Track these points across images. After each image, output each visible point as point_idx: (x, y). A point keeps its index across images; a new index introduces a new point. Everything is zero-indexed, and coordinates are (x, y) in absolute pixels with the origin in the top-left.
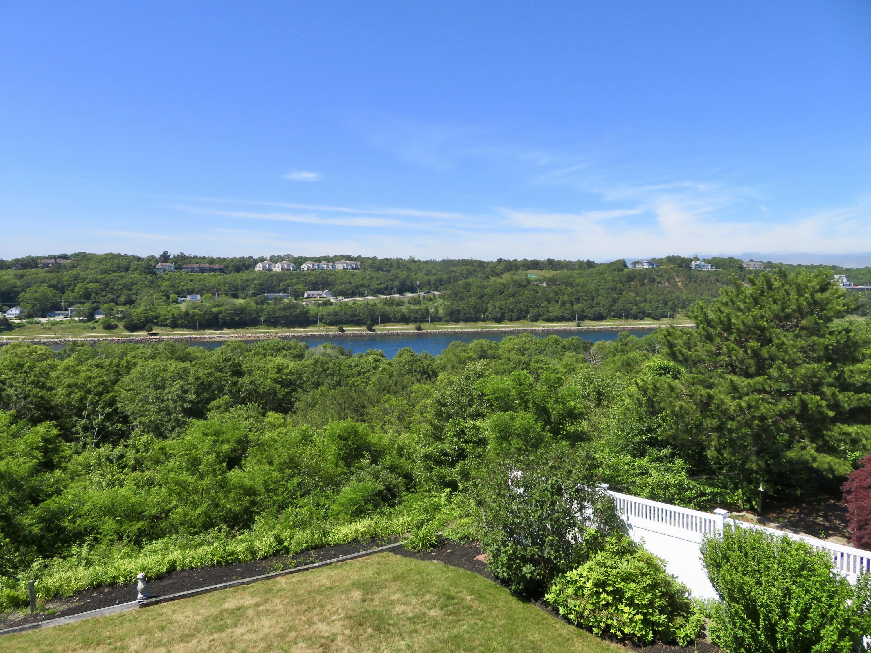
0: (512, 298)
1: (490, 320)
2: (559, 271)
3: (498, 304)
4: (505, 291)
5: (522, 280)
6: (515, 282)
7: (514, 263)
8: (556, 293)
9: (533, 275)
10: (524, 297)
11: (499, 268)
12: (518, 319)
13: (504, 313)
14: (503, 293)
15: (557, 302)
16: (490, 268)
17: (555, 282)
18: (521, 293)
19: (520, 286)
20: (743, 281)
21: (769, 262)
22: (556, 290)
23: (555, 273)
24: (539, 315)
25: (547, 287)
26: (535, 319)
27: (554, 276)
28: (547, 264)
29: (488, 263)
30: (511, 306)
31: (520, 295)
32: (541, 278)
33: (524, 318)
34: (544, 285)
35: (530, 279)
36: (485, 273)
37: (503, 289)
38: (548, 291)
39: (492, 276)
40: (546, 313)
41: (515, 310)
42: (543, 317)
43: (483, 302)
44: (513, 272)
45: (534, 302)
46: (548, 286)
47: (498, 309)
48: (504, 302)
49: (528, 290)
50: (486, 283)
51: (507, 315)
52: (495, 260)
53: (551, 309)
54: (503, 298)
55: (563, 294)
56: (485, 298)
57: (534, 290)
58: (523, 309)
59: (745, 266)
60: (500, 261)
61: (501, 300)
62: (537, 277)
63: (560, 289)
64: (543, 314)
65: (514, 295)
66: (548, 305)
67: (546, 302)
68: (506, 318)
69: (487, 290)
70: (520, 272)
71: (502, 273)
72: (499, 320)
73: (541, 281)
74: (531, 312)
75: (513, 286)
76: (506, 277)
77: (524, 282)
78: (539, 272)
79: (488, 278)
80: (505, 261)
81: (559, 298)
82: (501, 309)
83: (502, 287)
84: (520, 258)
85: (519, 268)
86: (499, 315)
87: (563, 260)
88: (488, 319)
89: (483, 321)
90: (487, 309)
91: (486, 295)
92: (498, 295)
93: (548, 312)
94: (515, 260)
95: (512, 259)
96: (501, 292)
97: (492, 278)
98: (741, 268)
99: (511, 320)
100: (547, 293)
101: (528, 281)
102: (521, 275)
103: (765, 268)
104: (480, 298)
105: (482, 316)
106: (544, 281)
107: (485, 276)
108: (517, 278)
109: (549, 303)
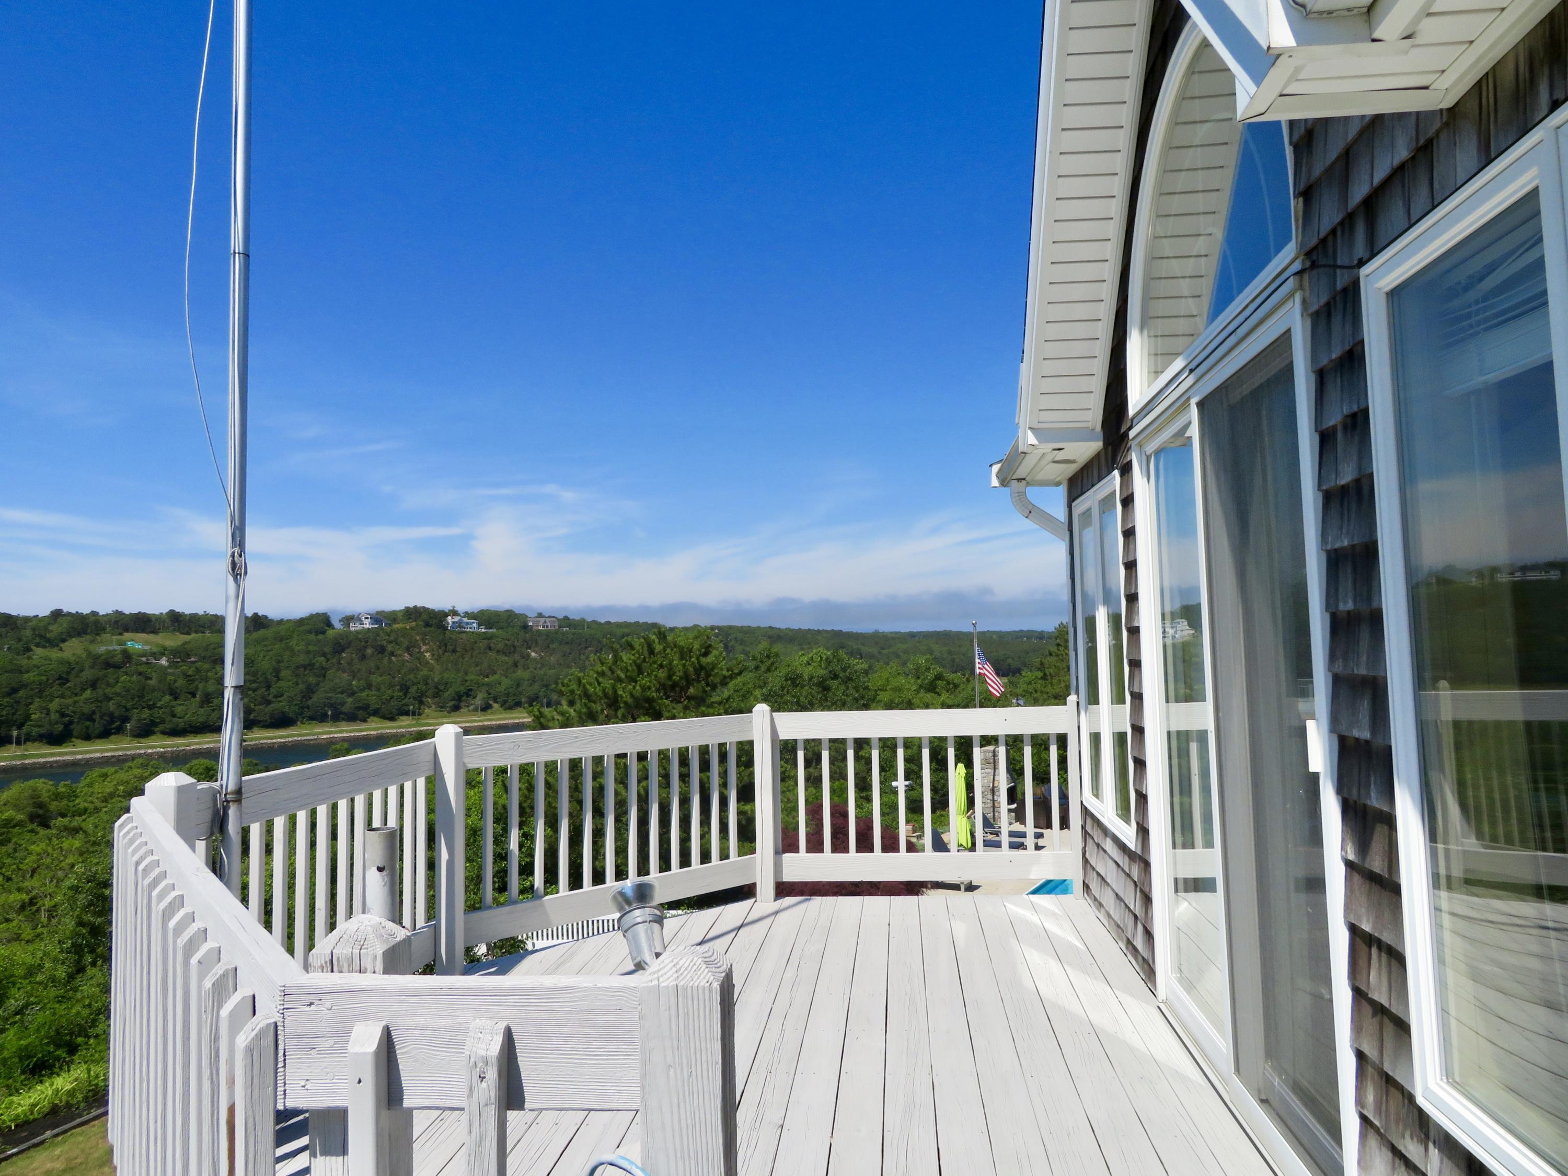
0: (88, 692)
1: (34, 740)
2: (193, 635)
3: (54, 705)
4: (71, 677)
5: (111, 653)
6: (96, 658)
7: (93, 618)
8: (189, 679)
9: (136, 643)
10: (117, 689)
11: (56, 629)
12: (105, 734)
13: (71, 723)
14: (68, 681)
15: (194, 695)
16: (34, 629)
17: (189, 656)
18: (111, 681)
19: (108, 665)
20: (530, 648)
21: (566, 618)
22: (190, 673)
23: (187, 638)
24: (153, 723)
25: (170, 667)
26: (145, 732)
27: (185, 643)
28: (168, 620)
29: (27, 619)
30: (87, 709)
31: (108, 685)
32: (155, 650)
33: (119, 730)
34: (164, 662)
35: (131, 651)
36: (20, 640)
37: (68, 673)
38: (172, 674)
39: (37, 645)
40: (168, 719)
41: (97, 717)
42: (161, 727)
43: (17, 702)
44: (88, 637)
45: (141, 697)
46: (173, 664)
47: (54, 716)
48: (69, 701)
49: (126, 674)
50: (24, 662)
51: (76, 728)
52: (44, 612)
53: (179, 710)
54: (68, 693)
55: (206, 679)
56: (21, 693)
57: (140, 674)
58: (117, 714)
59: (531, 624)
60: (57, 614)
61: (62, 696)
62: (147, 648)
63: (198, 670)
64: (163, 721)
65: (94, 685)
66: (174, 703)
67: (168, 698)
68: (75, 733)
69: (26, 676)
70: (106, 636)
71: (64, 641)
72: (56, 740)
73: (157, 655)
74: (135, 717)
75: (92, 667)
76: (73, 649)
77: (118, 658)
78: (151, 637)
79: (29, 650)
80: (69, 614)
81: (197, 688)
82: (63, 715)
83: (65, 668)
84: (105, 608)
85: (104, 629)
86: (60, 728)
87: (201, 612)
88: (29, 738)
89: (18, 743)
90: (27, 717)
91: (24, 686)
92: (56, 687)
93: (174, 716)
94: (94, 614)
95: (86, 611)
96: (63, 680)
97: (39, 652)
98: (525, 627)
99: (87, 737)
100: (170, 678)
101: (127, 656)
102: (108, 645)
103: (560, 627)
104: (9, 694)
105: (15, 733)
106: (163, 654)
107: (19, 646)
108: (102, 649)
109: (176, 698)
